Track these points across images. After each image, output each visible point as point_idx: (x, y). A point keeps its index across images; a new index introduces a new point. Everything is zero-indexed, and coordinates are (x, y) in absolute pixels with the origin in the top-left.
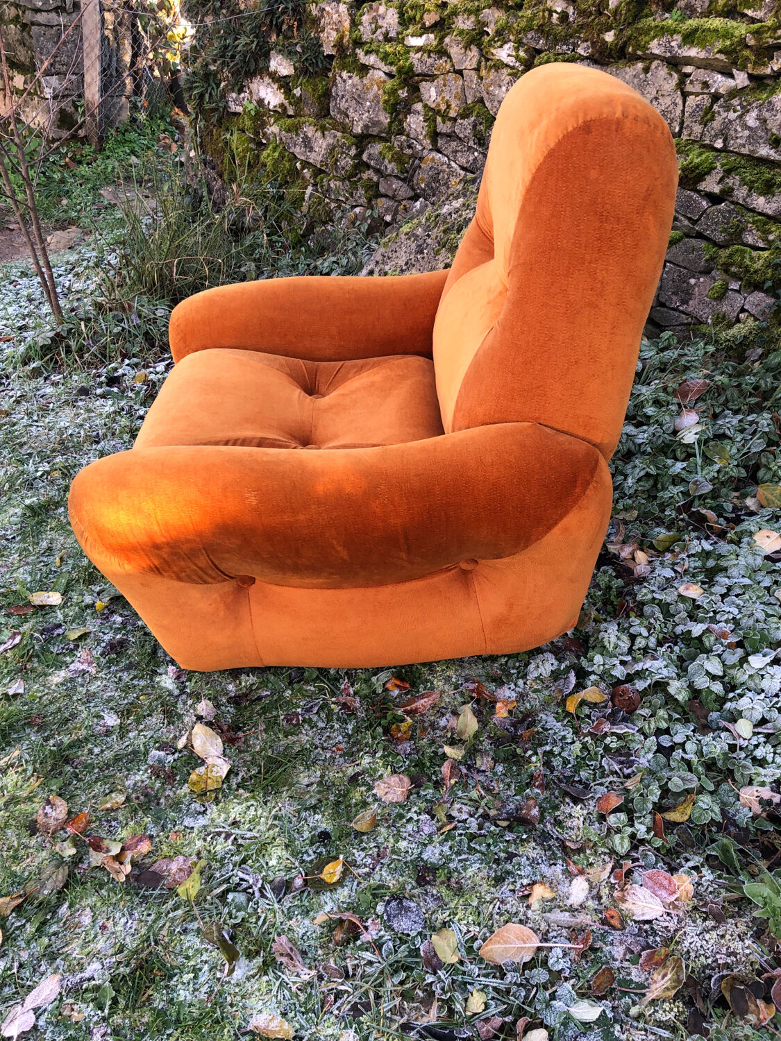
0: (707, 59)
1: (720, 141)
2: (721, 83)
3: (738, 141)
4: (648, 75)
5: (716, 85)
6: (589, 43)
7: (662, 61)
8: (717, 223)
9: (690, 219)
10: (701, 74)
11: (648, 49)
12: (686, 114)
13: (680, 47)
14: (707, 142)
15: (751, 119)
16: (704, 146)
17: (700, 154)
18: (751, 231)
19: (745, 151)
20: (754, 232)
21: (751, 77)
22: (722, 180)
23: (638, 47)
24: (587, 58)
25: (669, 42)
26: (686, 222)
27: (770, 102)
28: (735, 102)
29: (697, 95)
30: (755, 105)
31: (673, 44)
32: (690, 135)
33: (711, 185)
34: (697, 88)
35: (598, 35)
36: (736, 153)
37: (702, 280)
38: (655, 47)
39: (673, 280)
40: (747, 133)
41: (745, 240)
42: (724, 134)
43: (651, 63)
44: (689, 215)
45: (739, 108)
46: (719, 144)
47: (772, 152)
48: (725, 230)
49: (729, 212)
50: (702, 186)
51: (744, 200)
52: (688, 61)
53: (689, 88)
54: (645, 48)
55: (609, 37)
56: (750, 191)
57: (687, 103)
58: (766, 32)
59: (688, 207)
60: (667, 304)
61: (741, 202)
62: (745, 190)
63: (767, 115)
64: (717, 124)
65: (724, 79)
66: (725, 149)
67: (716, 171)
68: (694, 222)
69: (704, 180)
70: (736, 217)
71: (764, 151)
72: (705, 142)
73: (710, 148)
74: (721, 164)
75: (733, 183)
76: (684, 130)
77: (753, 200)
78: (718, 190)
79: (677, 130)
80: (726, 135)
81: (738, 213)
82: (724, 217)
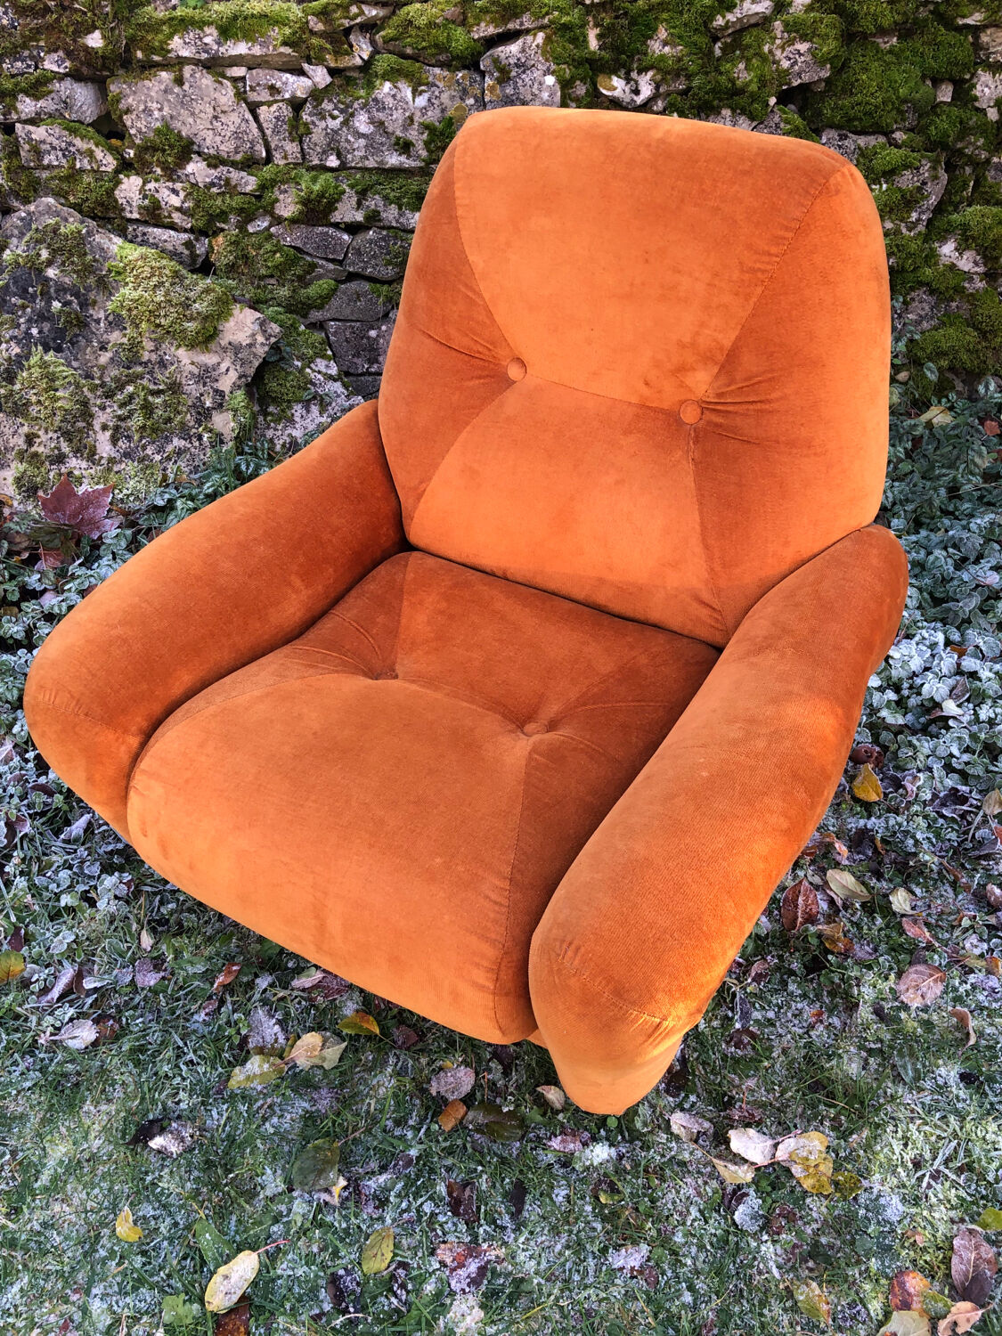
0: (266, 55)
1: (333, 158)
2: (296, 86)
3: (356, 153)
4: (186, 87)
5: (289, 88)
6: (61, 53)
7: (196, 65)
8: (374, 257)
9: (332, 261)
10: (263, 76)
11: (169, 51)
12: (268, 132)
13: (219, 44)
14: (316, 162)
15: (362, 123)
16: (313, 168)
17: (314, 180)
19: (371, 163)
21: (332, 72)
22: (359, 204)
23: (150, 50)
24: (66, 75)
25: (201, 39)
26: (331, 266)
27: (376, 100)
28: (327, 106)
29: (269, 104)
30: (356, 106)
31: (207, 40)
32: (285, 157)
33: (348, 211)
34: (265, 96)
35: (75, 41)
36: (360, 168)
37: (384, 328)
38: (180, 46)
39: (347, 341)
40: (362, 142)
42: (333, 146)
43: (181, 70)
44: (331, 256)
45: (336, 113)
46: (333, 162)
47: (403, 158)
48: (389, 263)
49: (383, 239)
50: (336, 217)
51: (397, 221)
52: (236, 61)
53: (253, 97)
54: (163, 50)
55: (95, 40)
56: (400, 208)
57: (262, 118)
58: (335, 11)
59: (327, 246)
60: (352, 371)
61: (394, 224)
62: (393, 210)
63: (381, 116)
64: (318, 136)
65: (295, 78)
66: (343, 166)
67: (347, 195)
68: (340, 263)
69: (336, 209)
70: (396, 244)
71: (394, 160)
72: (314, 163)
73: (324, 169)
74: (348, 185)
75: (376, 205)
76: (274, 153)
77: (408, 219)
78: (359, 217)
79: (264, 154)
80: (338, 149)
81: (396, 237)
82: (380, 246)
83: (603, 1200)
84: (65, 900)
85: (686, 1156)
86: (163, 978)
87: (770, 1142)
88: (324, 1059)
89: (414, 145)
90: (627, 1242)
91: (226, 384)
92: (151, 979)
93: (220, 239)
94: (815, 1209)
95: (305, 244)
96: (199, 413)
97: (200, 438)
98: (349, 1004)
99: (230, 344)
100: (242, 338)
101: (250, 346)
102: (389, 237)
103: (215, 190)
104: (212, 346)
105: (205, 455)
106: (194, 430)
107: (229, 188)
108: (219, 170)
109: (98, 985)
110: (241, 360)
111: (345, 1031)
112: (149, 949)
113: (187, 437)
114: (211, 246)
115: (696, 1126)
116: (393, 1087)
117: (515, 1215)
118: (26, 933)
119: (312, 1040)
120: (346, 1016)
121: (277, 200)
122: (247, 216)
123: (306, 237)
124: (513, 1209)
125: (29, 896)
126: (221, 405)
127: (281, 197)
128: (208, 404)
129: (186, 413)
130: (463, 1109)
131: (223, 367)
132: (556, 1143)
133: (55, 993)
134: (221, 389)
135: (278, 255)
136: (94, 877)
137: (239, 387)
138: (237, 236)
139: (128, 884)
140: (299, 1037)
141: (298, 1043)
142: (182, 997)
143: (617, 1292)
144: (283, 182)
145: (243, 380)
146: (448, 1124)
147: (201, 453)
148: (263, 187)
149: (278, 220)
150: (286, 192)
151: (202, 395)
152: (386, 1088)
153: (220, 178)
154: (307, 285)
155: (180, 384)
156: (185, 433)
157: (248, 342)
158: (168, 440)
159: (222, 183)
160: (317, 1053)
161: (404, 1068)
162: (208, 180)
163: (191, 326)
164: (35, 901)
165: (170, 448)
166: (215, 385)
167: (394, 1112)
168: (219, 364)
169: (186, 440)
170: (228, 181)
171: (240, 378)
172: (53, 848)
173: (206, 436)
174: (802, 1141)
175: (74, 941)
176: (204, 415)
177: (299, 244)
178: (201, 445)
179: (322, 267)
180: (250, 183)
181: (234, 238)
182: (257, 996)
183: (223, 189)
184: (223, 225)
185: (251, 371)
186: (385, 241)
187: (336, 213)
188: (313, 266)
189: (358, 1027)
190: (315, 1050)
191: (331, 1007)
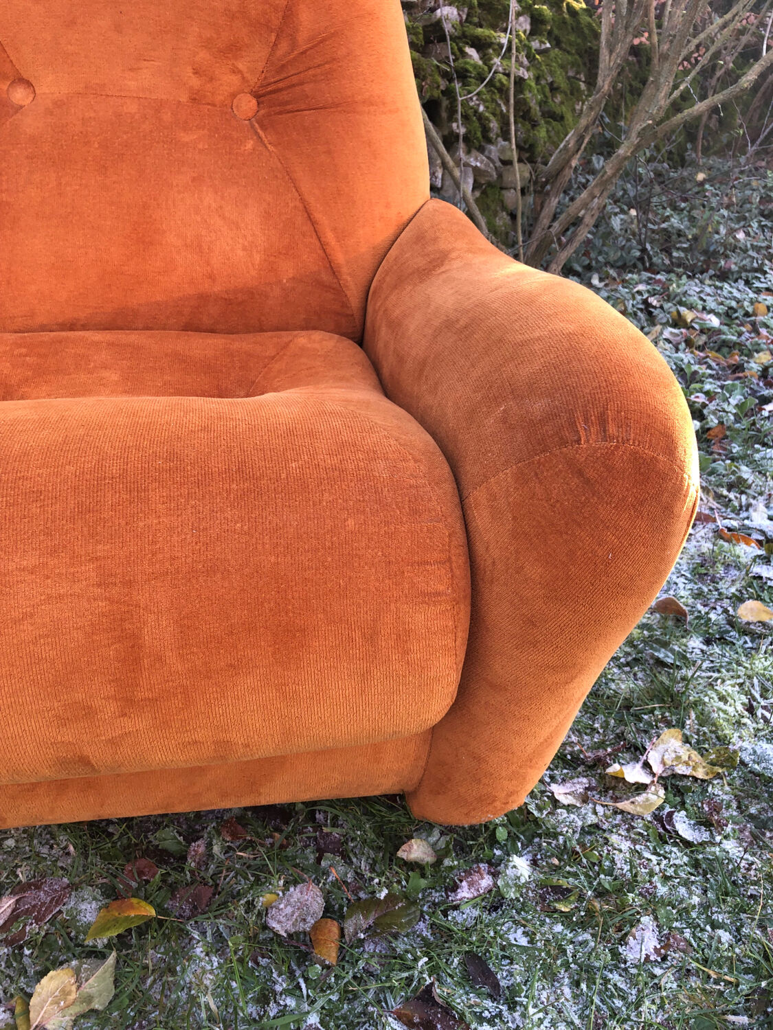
83: (564, 908)
85: (592, 819)
87: (639, 766)
88: (89, 999)
90: (626, 929)
94: (720, 793)
98: (83, 906)
111: (101, 942)
115: (578, 786)
116: (220, 966)
117: (495, 993)
119: (53, 984)
120: (89, 925)
124: (486, 989)
130: (334, 928)
132: (465, 892)
140: (30, 996)
141: (33, 1001)
143: (669, 981)
146: (330, 954)
152: (211, 972)
160: (73, 996)
161: (218, 936)
167: (246, 992)
174: (661, 748)
189: (117, 925)
190: (69, 993)
191: (56, 929)
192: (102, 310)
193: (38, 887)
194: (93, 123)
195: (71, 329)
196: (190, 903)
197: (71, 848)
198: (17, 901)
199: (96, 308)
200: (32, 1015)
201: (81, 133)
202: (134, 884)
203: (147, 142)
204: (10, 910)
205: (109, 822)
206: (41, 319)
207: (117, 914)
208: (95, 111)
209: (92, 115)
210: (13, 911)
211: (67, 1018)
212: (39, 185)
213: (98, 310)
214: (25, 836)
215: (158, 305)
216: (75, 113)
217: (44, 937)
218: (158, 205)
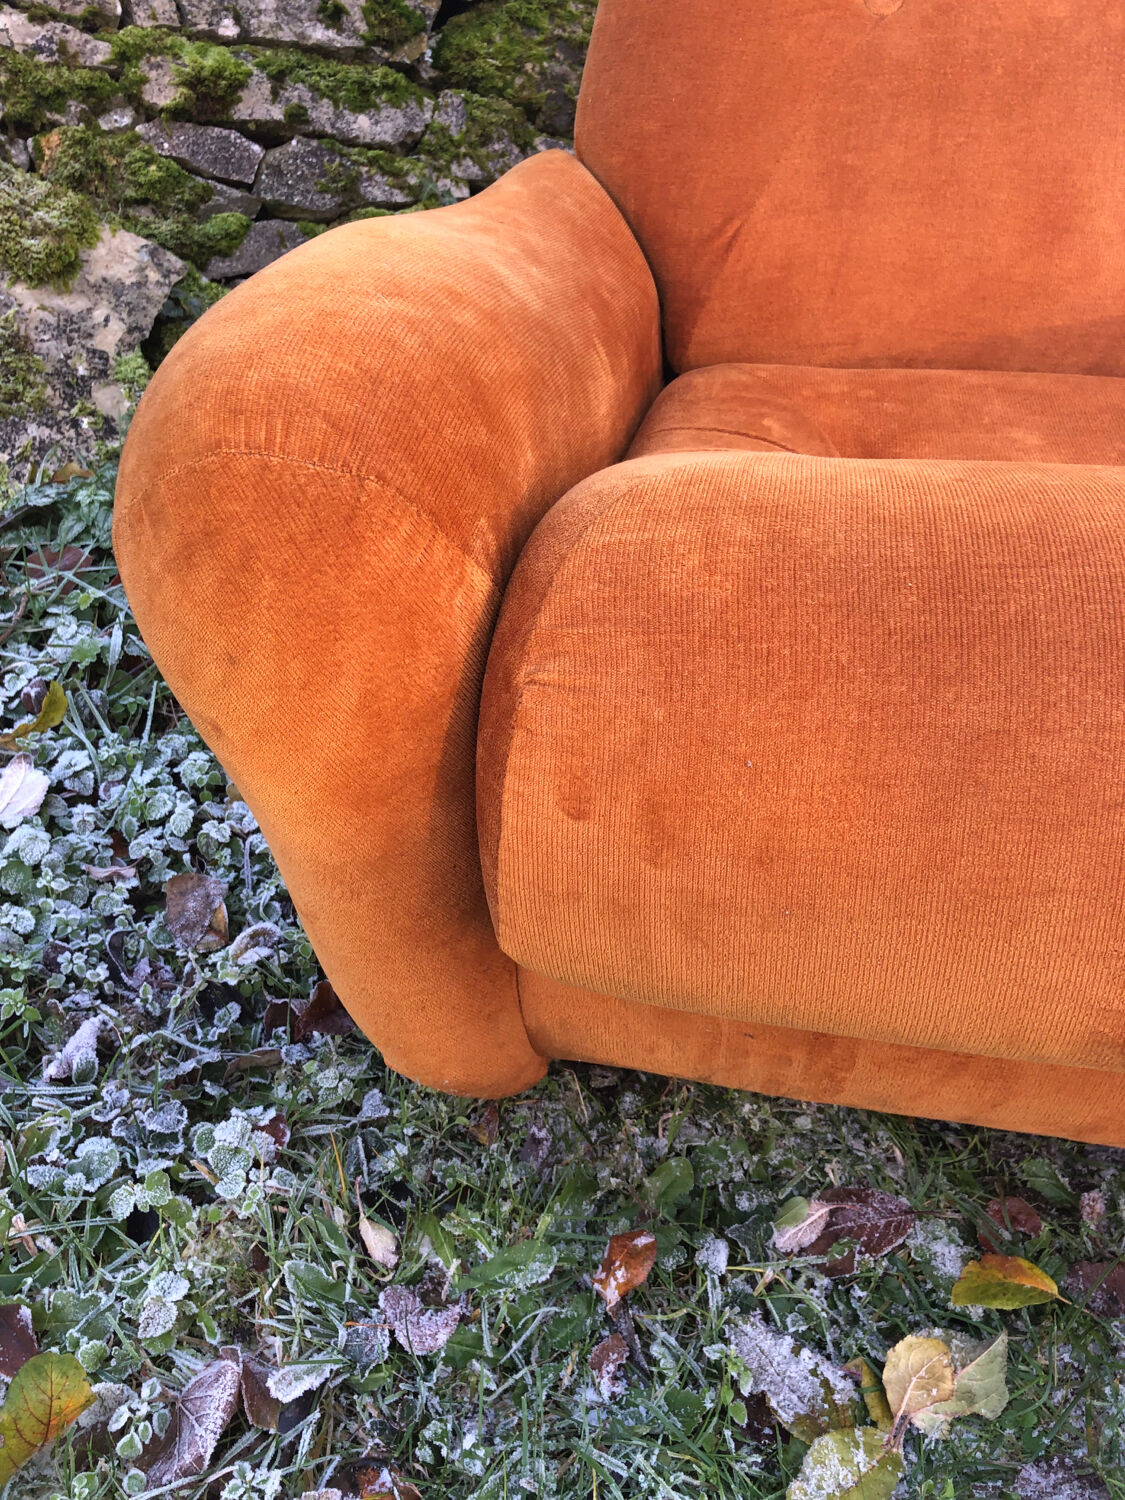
1: (228, 22)
3: (263, 18)
8: (303, 179)
9: (237, 185)
14: (203, 26)
16: (199, 36)
17: (203, 53)
18: (370, 178)
19: (286, 35)
20: (378, 178)
22: (275, 94)
26: (236, 193)
32: (153, 17)
33: (257, 104)
36: (271, 41)
41: (370, 197)
44: (235, 177)
46: (229, 29)
47: (331, 33)
48: (325, 190)
49: (313, 153)
50: (241, 112)
51: (333, 126)
56: (336, 106)
59: (228, 161)
61: (329, 130)
62: (326, 108)
66: (245, 38)
67: (255, 79)
68: (249, 188)
69: (240, 100)
70: (333, 161)
71: (319, 34)
72: (200, 27)
73: (213, 38)
74: (257, 65)
75: (300, 97)
76: (135, 9)
77: (348, 123)
78: (277, 113)
79: (119, 10)
80: (235, 9)
81: (332, 151)
82: (310, 165)
84: (125, 1202)
86: (464, 1320)
88: (969, 1396)
89: (348, 14)
91: (109, 339)
92: (432, 1333)
93: (54, 137)
95: (194, 153)
96: (69, 384)
97: (75, 424)
98: (938, 1248)
99: (105, 280)
100: (123, 271)
101: (139, 285)
102: (322, 150)
103: (42, 58)
104: (75, 282)
105: (88, 450)
106: (62, 413)
107: (65, 56)
108: (48, 26)
109: (312, 1382)
110: (128, 304)
111: (975, 1312)
112: (393, 1260)
113: (52, 422)
114: (38, 148)
118: (37, 1316)
119: (915, 1357)
120: (952, 1280)
121: (144, 81)
122: (97, 102)
123: (194, 143)
125: (19, 1219)
126: (103, 374)
127: (153, 74)
128: (82, 371)
129: (44, 386)
131: (99, 315)
133: (204, 1436)
134: (100, 347)
135: (153, 168)
136: (173, 1137)
137: (131, 347)
138: (84, 132)
139: (273, 1128)
140: (881, 1366)
141: (887, 1375)
142: (519, 1360)
144: (151, 51)
145: (136, 334)
147: (82, 447)
148: (123, 57)
149: (147, 113)
150: (159, 66)
151: (68, 357)
153: (50, 40)
154: (205, 218)
155: (27, 338)
156: (44, 413)
157: (134, 279)
158: (18, 428)
159: (55, 47)
160: (948, 1385)
162: (30, 41)
163: (36, 245)
164: (39, 1228)
165: (23, 441)
166: (89, 343)
168: (89, 310)
169: (50, 427)
170: (63, 47)
171: (130, 331)
172: (35, 1102)
173: (85, 422)
175: (188, 1297)
176: (76, 389)
177: (184, 154)
178: (78, 434)
179: (221, 193)
180: (101, 51)
181: (78, 135)
182: (716, 1297)
183: (56, 57)
184: (57, 117)
185: (148, 322)
186: (316, 156)
187: (241, 106)
188: (208, 193)
189: (1009, 1295)
190: (941, 1379)
191: (898, 1270)
192: (962, 337)
193: (863, 1199)
194: (997, 36)
195: (908, 366)
196: (1103, 1290)
197: (898, 1153)
198: (832, 1213)
199: (954, 334)
200: (890, 1396)
201: (977, 52)
202: (1007, 1236)
203: (1080, 63)
204: (822, 1223)
205: (945, 1126)
206: (866, 349)
207: (1001, 1276)
208: (1000, 18)
209: (996, 23)
210: (828, 1225)
211: (942, 1417)
212: (904, 139)
213: (955, 339)
214: (822, 1116)
215: (1055, 333)
216: (969, 22)
217: (881, 1278)
218: (1089, 165)
